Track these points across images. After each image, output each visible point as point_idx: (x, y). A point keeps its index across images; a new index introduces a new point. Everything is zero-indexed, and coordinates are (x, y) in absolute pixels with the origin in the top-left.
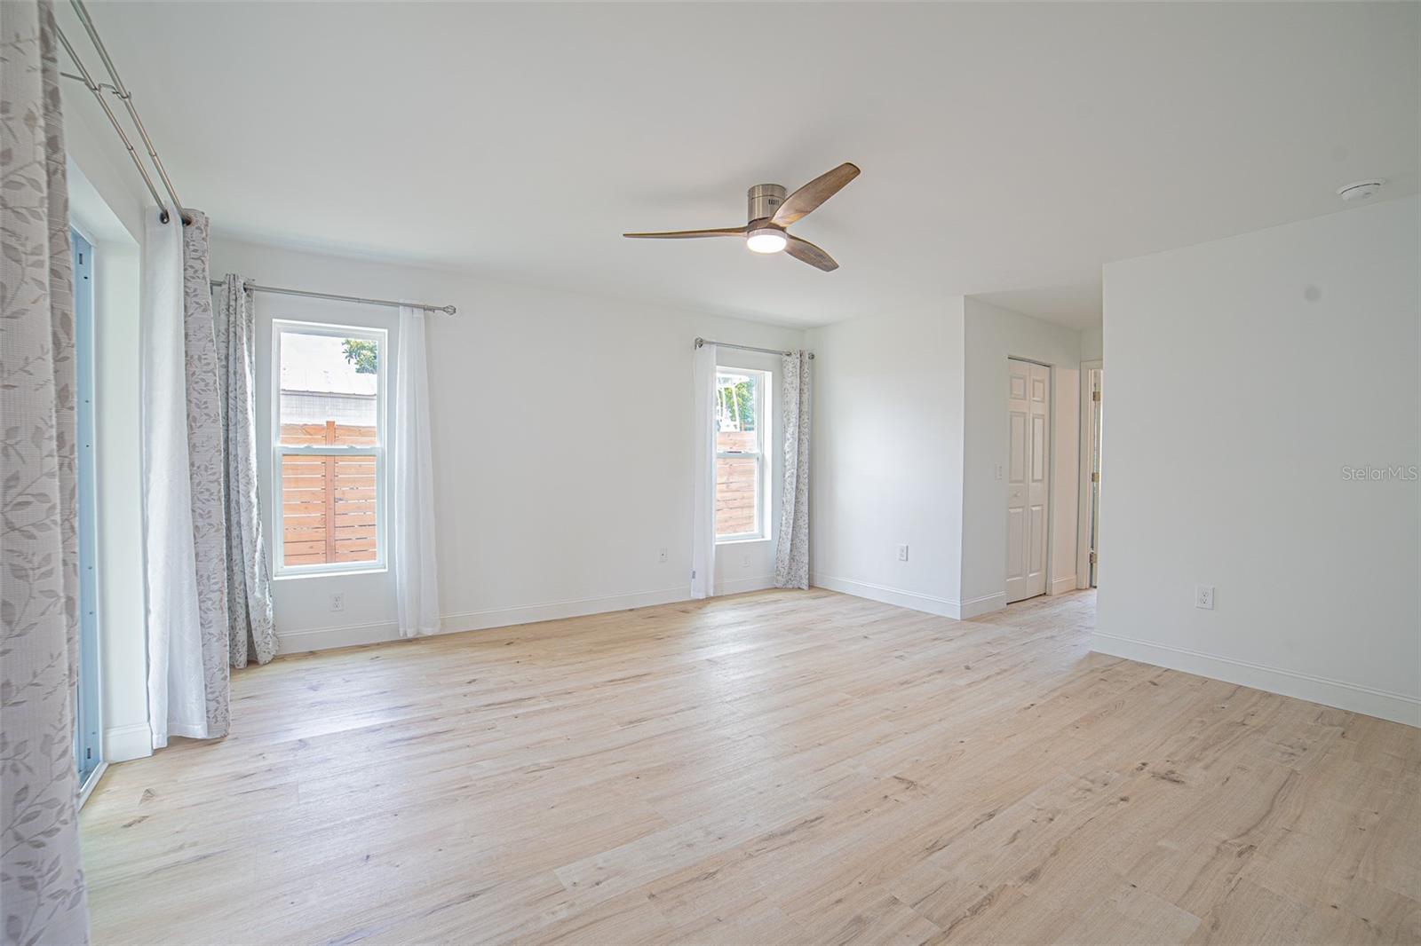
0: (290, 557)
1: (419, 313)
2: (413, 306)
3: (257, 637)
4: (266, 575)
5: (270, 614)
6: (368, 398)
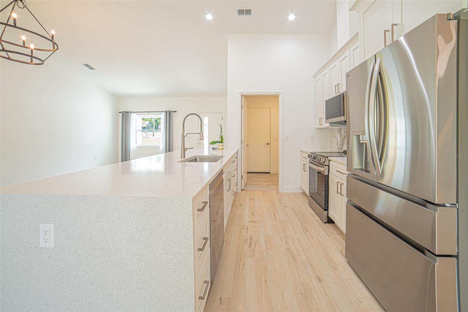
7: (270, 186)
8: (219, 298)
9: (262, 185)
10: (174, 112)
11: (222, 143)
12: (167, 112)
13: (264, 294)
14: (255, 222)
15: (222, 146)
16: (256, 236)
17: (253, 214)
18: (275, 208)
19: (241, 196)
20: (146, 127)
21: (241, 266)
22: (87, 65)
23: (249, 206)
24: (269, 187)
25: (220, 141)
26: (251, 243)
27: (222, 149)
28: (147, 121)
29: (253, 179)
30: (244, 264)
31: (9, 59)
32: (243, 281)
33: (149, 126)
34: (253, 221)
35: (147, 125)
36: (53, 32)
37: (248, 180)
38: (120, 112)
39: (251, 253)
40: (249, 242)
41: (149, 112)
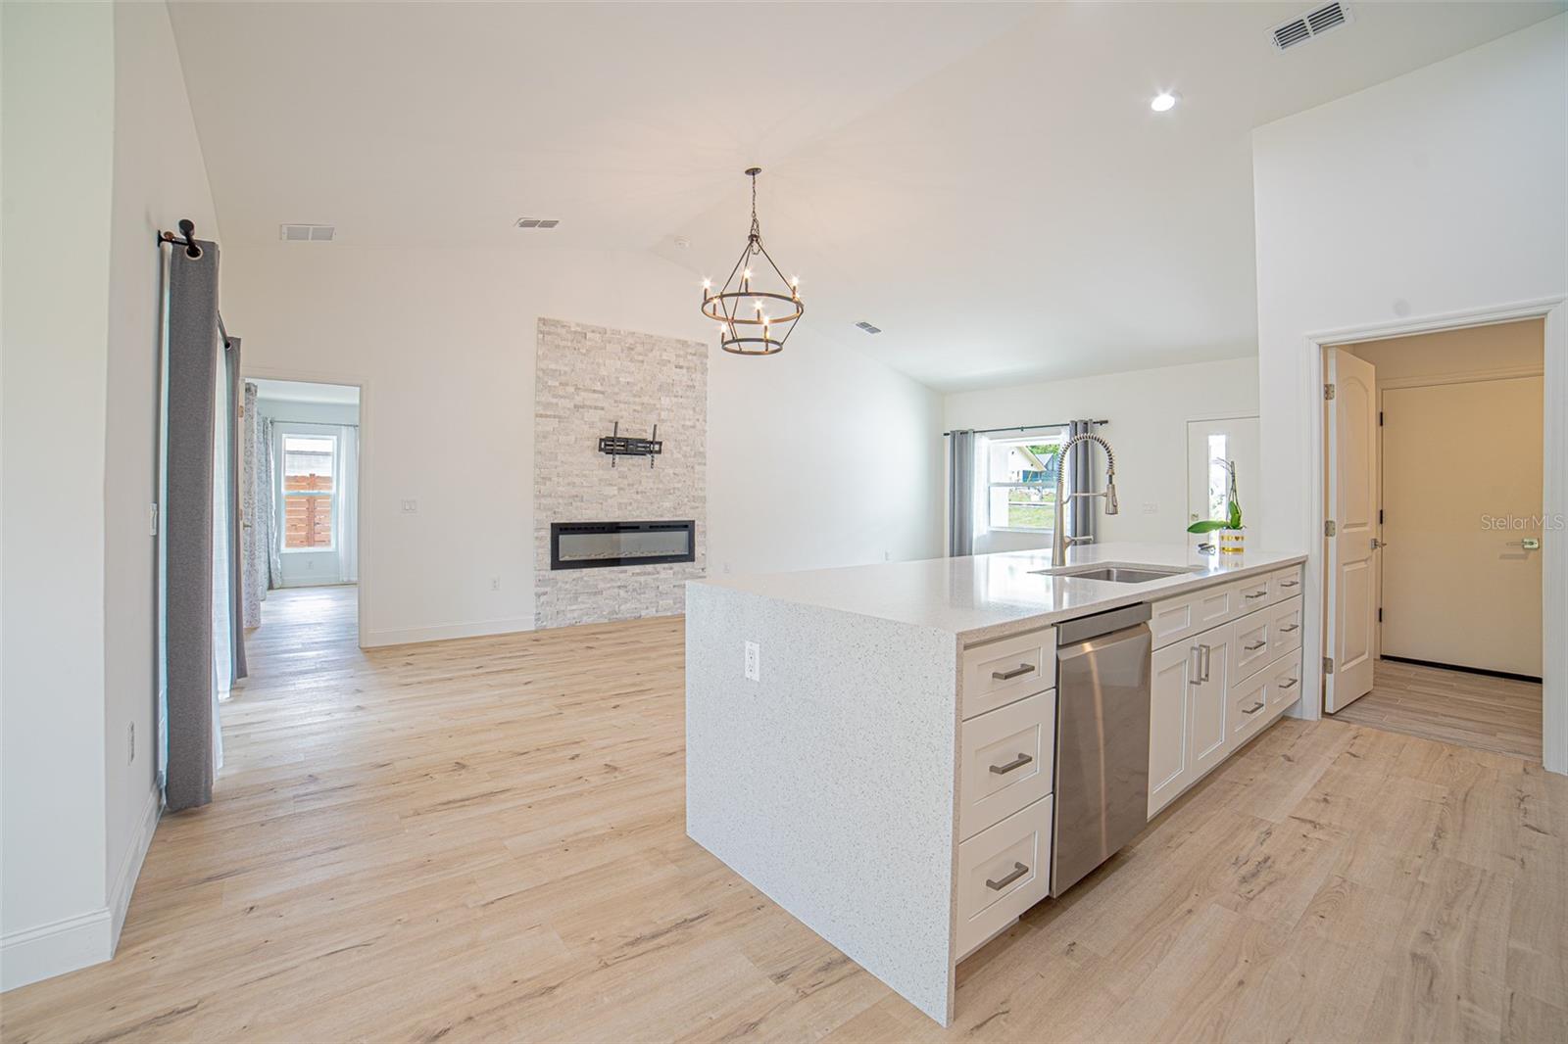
0: (288, 545)
1: (352, 429)
2: (348, 425)
3: (273, 576)
4: (278, 550)
5: (279, 567)
6: (327, 454)
7: (1499, 735)
8: (1070, 941)
9: (1447, 720)
10: (1101, 423)
11: (1234, 528)
12: (1078, 424)
13: (1211, 1003)
14: (1315, 825)
15: (1237, 538)
16: (1289, 863)
17: (1325, 800)
18: (1464, 815)
19: (1308, 734)
20: (1041, 473)
21: (1177, 910)
22: (864, 325)
23: (1327, 774)
24: (1495, 735)
25: (1229, 521)
26: (1254, 875)
27: (1237, 550)
28: (1045, 453)
29: (1411, 687)
30: (1190, 911)
31: (740, 352)
32: (1160, 944)
33: (1050, 468)
34: (1311, 822)
35: (1046, 466)
36: (795, 282)
37: (1376, 688)
38: (946, 432)
39: (1237, 897)
40: (1250, 867)
41: (1022, 429)
